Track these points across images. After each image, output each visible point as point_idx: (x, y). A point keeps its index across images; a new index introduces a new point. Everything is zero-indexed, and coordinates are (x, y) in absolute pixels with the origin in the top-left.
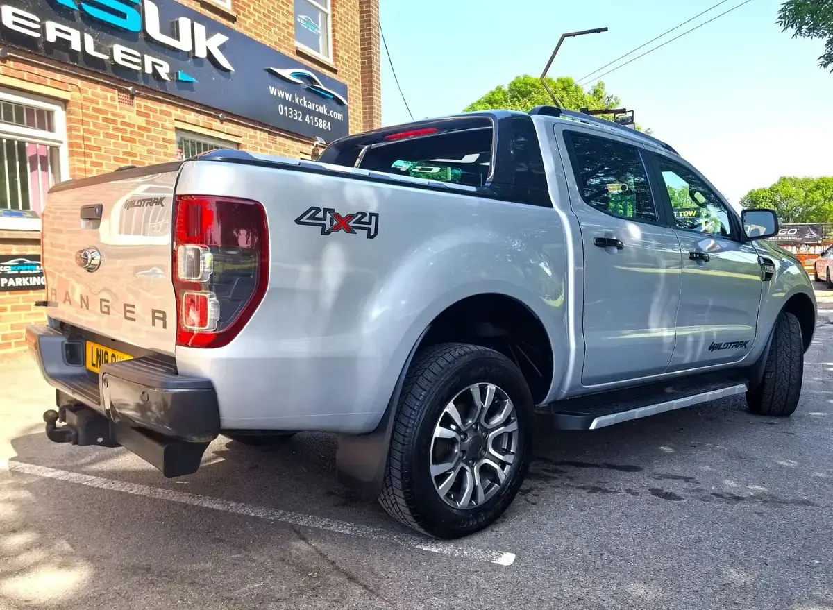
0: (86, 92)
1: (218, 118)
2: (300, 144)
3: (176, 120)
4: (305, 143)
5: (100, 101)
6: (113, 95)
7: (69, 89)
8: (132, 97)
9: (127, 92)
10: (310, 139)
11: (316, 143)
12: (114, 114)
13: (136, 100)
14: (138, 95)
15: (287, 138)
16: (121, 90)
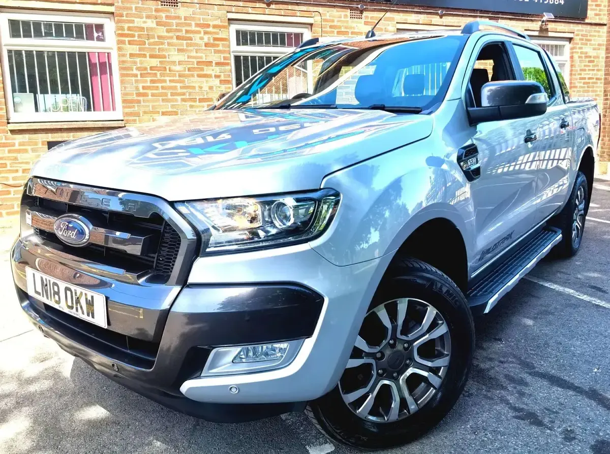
0: (325, 15)
1: (437, 14)
2: (525, 22)
3: (397, 23)
4: (532, 20)
5: (336, 20)
6: (346, 13)
7: (313, 16)
8: (361, 12)
9: (357, 9)
10: (538, 16)
11: (544, 19)
12: (346, 28)
13: (365, 14)
14: (366, 10)
15: (510, 19)
16: (352, 9)
